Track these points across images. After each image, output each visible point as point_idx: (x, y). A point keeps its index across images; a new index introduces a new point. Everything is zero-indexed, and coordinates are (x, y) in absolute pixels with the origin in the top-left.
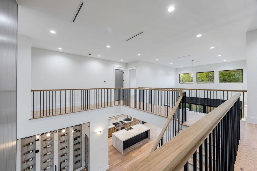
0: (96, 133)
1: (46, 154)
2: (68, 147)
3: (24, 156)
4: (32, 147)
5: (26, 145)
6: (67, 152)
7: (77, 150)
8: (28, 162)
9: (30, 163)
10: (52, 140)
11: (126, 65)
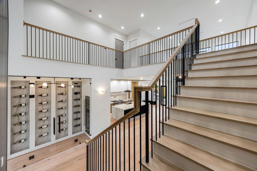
0: (98, 92)
1: (42, 111)
2: (66, 108)
3: (15, 109)
4: (25, 101)
5: (18, 97)
6: (66, 113)
7: (76, 113)
8: (20, 117)
9: (23, 119)
10: (48, 97)
11: (127, 36)
